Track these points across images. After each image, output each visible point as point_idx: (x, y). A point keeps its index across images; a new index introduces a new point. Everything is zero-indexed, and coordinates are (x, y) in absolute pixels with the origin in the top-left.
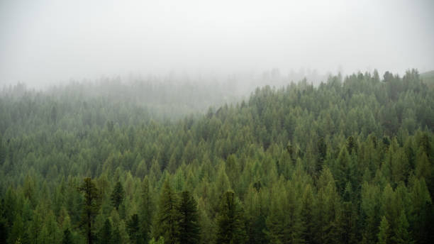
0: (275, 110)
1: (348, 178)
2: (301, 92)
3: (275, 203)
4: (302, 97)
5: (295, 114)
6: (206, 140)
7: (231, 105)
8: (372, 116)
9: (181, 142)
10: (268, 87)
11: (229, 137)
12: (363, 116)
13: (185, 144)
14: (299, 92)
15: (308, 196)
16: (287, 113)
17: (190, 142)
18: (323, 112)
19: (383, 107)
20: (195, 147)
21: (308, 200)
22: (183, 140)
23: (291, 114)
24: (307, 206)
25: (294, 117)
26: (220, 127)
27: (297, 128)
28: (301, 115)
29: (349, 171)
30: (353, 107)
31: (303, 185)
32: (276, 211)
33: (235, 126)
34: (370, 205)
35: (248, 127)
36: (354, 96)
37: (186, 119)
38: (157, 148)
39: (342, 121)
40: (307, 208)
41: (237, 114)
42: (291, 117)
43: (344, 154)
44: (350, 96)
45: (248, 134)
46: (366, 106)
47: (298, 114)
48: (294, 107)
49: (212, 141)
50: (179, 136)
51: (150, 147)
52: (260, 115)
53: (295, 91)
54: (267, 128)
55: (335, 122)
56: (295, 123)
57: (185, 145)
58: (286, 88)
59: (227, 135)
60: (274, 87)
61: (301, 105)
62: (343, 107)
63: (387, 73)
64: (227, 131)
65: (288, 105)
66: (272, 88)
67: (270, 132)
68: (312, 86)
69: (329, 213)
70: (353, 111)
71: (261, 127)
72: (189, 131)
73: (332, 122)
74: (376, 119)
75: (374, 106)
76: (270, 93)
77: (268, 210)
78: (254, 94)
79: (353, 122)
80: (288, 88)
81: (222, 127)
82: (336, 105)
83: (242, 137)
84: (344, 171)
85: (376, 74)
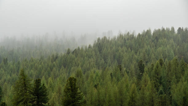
0: (109, 49)
1: (161, 83)
2: (126, 39)
3: (110, 96)
4: (127, 41)
5: (123, 51)
6: (65, 67)
7: (82, 48)
8: (172, 52)
9: (49, 69)
10: (105, 38)
11: (79, 65)
12: (166, 52)
13: (51, 69)
14: (125, 39)
15: (133, 92)
16: (117, 51)
17: (54, 69)
18: (140, 50)
19: (178, 46)
20: (57, 71)
21: (134, 95)
22: (50, 68)
23: (120, 51)
24: (132, 99)
25: (122, 53)
26: (74, 60)
27: (124, 59)
28: (126, 51)
29: (161, 79)
30: (160, 46)
31: (129, 85)
32: (109, 101)
33: (84, 59)
34: (180, 97)
35: (92, 59)
36: (160, 40)
37: (53, 56)
38: (33, 73)
39: (153, 55)
40: (132, 101)
41: (85, 52)
42: (120, 54)
43: (157, 67)
44: (157, 41)
45: (92, 63)
46: (168, 46)
47: (124, 51)
48: (122, 47)
49: (69, 68)
50: (48, 66)
51: (28, 72)
52: (100, 53)
53: (122, 38)
54: (105, 60)
55: (148, 56)
56: (123, 57)
57: (51, 71)
58: (116, 37)
59: (79, 64)
60: (109, 38)
61: (126, 46)
62: (153, 47)
63: (180, 28)
64: (79, 62)
65: (118, 47)
66: (108, 38)
67: (106, 63)
68: (133, 35)
69: (149, 104)
70: (160, 49)
71: (101, 60)
72: (54, 62)
73: (146, 56)
74: (175, 54)
75: (173, 46)
76: (107, 41)
77: (104, 101)
78: (97, 42)
79: (160, 55)
80: (118, 38)
81: (76, 59)
82: (149, 46)
83: (88, 65)
84: (158, 78)
85: (173, 29)
